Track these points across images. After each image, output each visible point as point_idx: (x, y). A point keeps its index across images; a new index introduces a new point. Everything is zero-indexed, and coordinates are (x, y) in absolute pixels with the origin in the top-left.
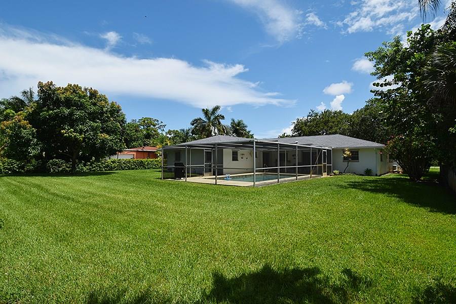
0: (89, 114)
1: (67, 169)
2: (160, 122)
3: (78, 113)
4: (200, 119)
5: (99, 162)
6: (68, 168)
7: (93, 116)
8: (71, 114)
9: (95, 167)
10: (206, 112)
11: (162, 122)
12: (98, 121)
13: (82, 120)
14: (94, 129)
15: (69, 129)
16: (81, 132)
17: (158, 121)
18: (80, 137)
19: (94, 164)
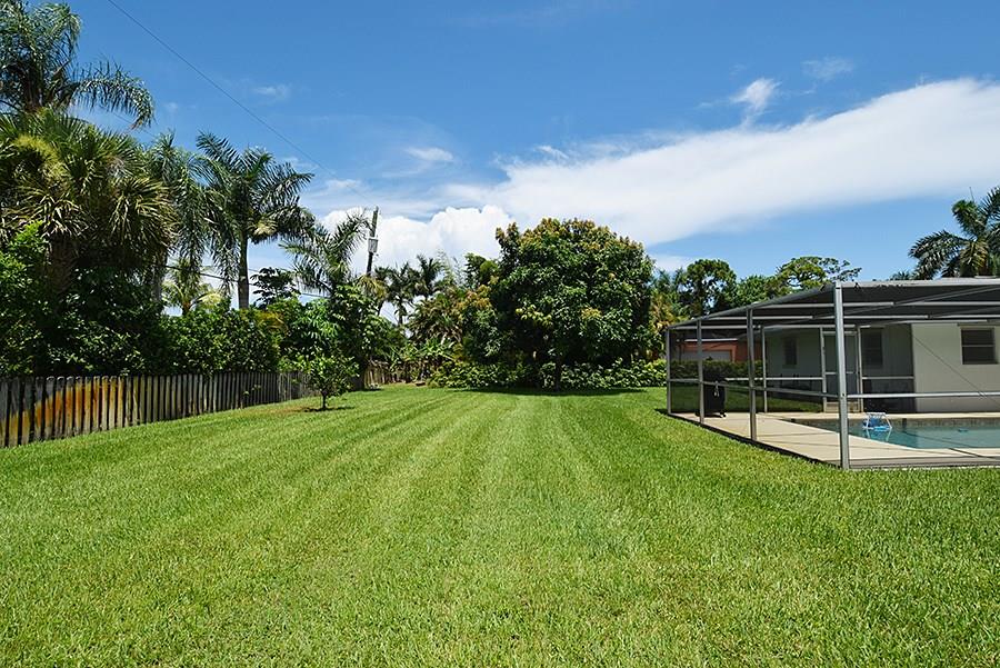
0: (562, 272)
1: (570, 381)
2: (840, 264)
3: (543, 274)
4: (945, 236)
5: (630, 367)
6: (572, 378)
7: (571, 275)
8: (532, 277)
9: (621, 379)
10: (963, 212)
11: (846, 264)
12: (582, 283)
13: (550, 286)
14: (572, 302)
15: (528, 306)
16: (547, 309)
17: (835, 262)
18: (546, 319)
19: (619, 371)
